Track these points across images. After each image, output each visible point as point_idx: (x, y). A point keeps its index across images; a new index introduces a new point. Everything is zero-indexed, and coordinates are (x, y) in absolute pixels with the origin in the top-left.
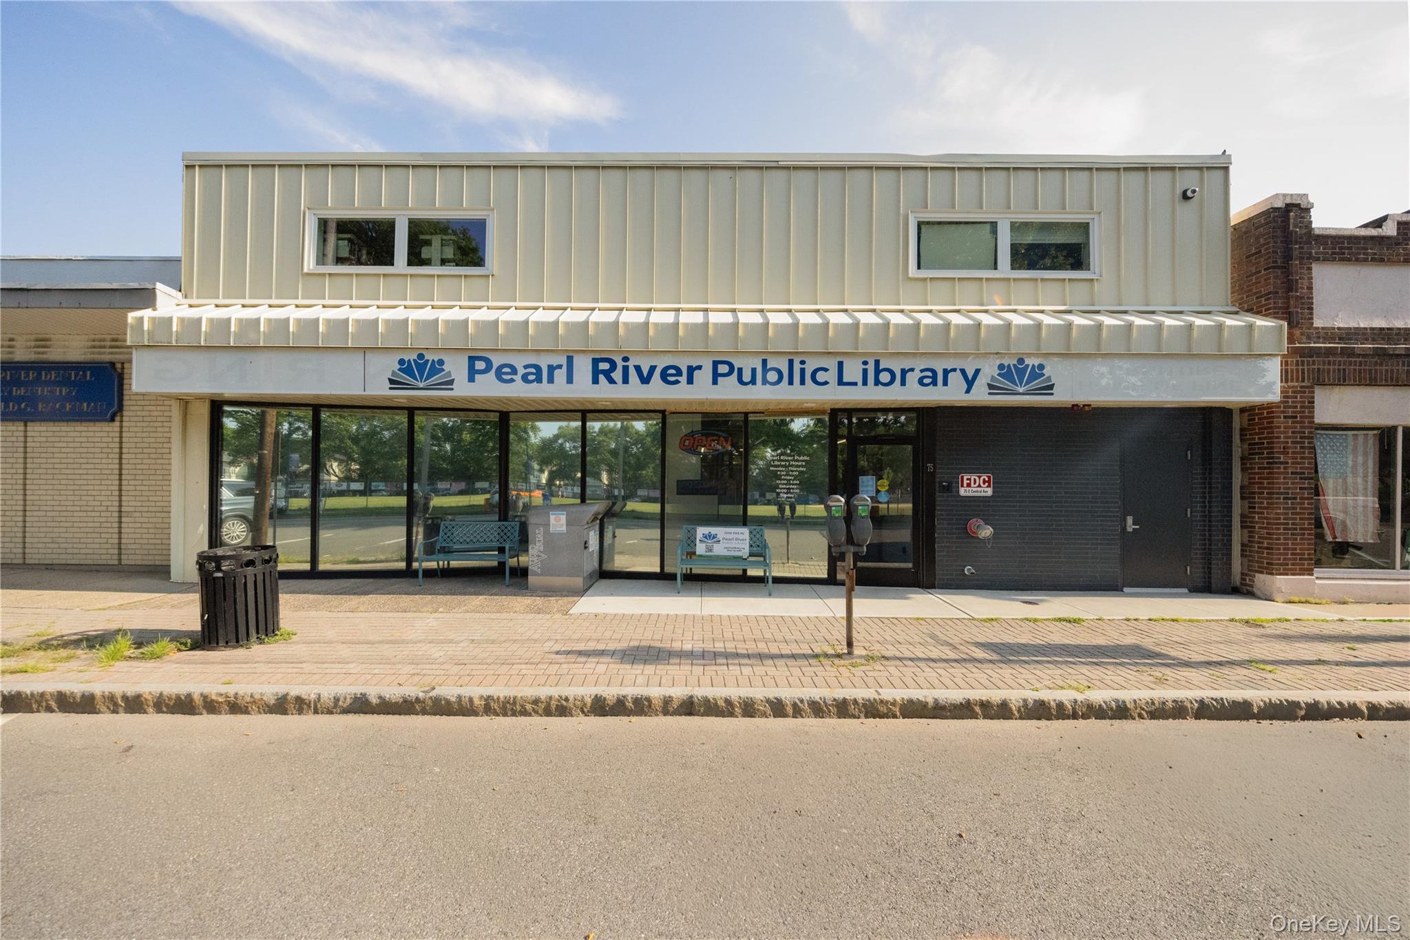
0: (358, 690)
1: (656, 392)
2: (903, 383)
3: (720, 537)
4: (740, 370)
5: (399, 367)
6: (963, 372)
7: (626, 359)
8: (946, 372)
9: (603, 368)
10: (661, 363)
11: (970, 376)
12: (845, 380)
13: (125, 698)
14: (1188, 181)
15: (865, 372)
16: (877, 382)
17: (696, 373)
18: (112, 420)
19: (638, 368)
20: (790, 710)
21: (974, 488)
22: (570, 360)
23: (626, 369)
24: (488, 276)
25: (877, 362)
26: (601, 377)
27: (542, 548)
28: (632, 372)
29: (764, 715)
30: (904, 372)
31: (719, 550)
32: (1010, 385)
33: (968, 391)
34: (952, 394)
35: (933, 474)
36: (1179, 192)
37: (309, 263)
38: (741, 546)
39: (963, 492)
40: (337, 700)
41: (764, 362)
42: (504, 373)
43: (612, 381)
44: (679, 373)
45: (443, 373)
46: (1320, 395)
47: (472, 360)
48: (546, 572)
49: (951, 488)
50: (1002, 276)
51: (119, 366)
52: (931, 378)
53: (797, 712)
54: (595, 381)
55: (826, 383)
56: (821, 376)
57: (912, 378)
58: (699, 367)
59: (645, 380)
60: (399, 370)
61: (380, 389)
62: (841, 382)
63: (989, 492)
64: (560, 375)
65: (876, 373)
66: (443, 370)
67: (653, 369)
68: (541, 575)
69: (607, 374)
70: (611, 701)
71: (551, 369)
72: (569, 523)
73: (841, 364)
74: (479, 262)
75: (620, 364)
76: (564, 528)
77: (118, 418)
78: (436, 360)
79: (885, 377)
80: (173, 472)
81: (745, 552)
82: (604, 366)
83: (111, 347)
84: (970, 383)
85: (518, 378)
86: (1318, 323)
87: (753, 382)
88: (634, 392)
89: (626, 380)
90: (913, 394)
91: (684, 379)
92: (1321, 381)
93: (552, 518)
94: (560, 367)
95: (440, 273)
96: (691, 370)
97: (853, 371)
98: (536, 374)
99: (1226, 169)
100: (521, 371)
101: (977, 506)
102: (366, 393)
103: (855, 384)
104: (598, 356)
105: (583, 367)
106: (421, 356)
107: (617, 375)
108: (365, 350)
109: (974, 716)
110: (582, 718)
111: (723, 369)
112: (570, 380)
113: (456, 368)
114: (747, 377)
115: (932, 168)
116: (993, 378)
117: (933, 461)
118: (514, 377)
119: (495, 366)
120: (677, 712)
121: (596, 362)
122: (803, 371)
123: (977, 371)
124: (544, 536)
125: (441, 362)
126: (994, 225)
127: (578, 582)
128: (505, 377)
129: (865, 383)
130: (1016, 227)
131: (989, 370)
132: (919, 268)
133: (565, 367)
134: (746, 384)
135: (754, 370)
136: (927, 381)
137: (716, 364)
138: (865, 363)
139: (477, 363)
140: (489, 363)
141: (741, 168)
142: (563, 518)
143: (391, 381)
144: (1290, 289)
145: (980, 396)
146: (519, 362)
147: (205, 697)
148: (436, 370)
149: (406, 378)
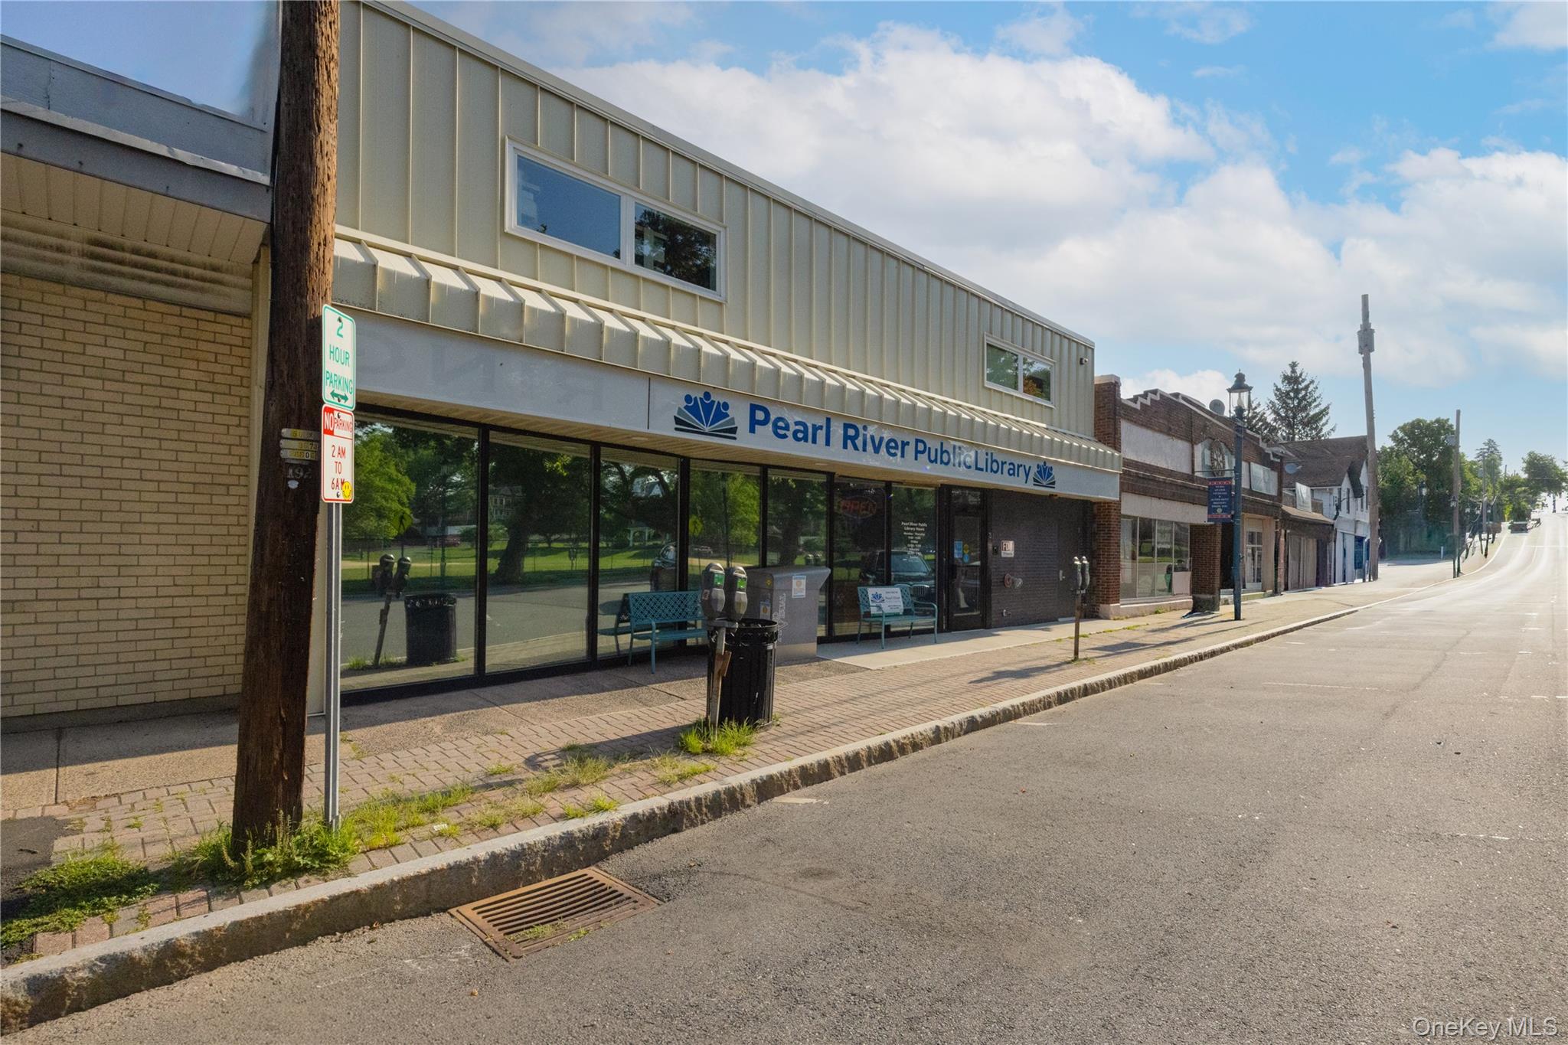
1: (884, 463)
2: (1002, 472)
3: (884, 596)
4: (930, 449)
5: (685, 404)
6: (1025, 468)
7: (866, 426)
8: (1018, 467)
9: (850, 434)
10: (887, 435)
11: (1027, 471)
12: (978, 466)
17: (906, 447)
19: (872, 438)
22: (828, 420)
23: (865, 437)
24: (721, 304)
25: (992, 454)
26: (849, 443)
27: (784, 616)
28: (869, 440)
30: (1003, 464)
32: (1041, 479)
33: (1026, 481)
34: (1021, 481)
37: (511, 223)
39: (1003, 553)
41: (942, 444)
42: (779, 427)
43: (855, 449)
44: (896, 446)
45: (727, 419)
47: (754, 408)
48: (787, 640)
52: (1013, 469)
54: (845, 447)
55: (970, 467)
57: (1006, 469)
58: (908, 443)
60: (686, 407)
61: (664, 428)
63: (1013, 554)
64: (821, 437)
65: (991, 462)
66: (728, 416)
67: (881, 440)
69: (853, 441)
71: (814, 429)
72: (807, 587)
75: (862, 431)
76: (805, 593)
78: (721, 402)
79: (995, 464)
82: (851, 432)
84: (1027, 476)
85: (790, 434)
87: (936, 460)
88: (869, 462)
89: (864, 450)
90: (1005, 479)
91: (900, 452)
94: (821, 428)
95: (674, 286)
96: (903, 444)
98: (803, 434)
100: (793, 428)
101: (1008, 565)
102: (649, 431)
104: (847, 421)
105: (837, 432)
106: (707, 395)
107: (859, 442)
108: (650, 377)
111: (920, 447)
112: (827, 442)
113: (739, 415)
114: (933, 457)
116: (1035, 474)
118: (787, 433)
119: (773, 417)
121: (846, 427)
123: (1030, 468)
124: (786, 602)
125: (726, 406)
128: (780, 431)
133: (824, 428)
134: (932, 462)
136: (1011, 471)
137: (917, 442)
138: (987, 455)
139: (757, 413)
140: (767, 414)
141: (903, 262)
143: (678, 421)
146: (792, 418)
148: (722, 411)
149: (692, 419)
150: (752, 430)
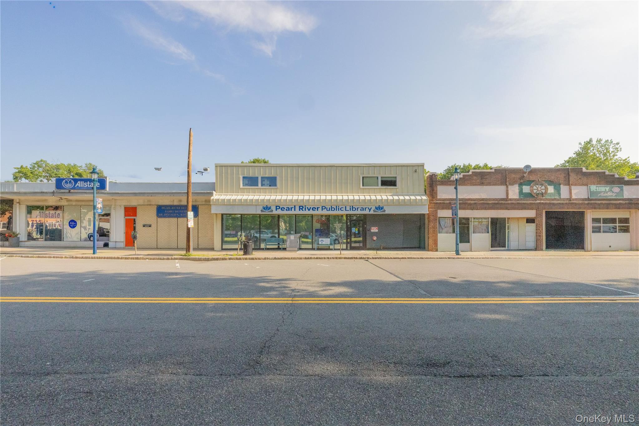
0: (275, 257)
1: (311, 212)
2: (357, 210)
4: (327, 208)
5: (263, 208)
6: (368, 208)
7: (305, 206)
8: (365, 208)
9: (301, 208)
10: (312, 207)
11: (370, 209)
12: (347, 210)
13: (245, 258)
14: (416, 168)
15: (350, 208)
16: (353, 210)
17: (319, 209)
18: (196, 217)
19: (308, 208)
20: (330, 258)
21: (374, 230)
22: (295, 206)
23: (305, 208)
24: (277, 189)
25: (352, 206)
26: (301, 210)
27: (289, 243)
28: (307, 208)
29: (326, 259)
30: (357, 208)
31: (324, 243)
32: (377, 210)
33: (369, 212)
34: (367, 212)
35: (366, 227)
36: (414, 170)
37: (241, 186)
38: (328, 242)
39: (372, 231)
40: (272, 258)
41: (331, 206)
42: (282, 209)
43: (303, 210)
44: (315, 209)
46: (439, 211)
47: (276, 207)
48: (290, 247)
49: (369, 230)
50: (379, 188)
51: (197, 206)
52: (363, 209)
53: (331, 258)
54: (300, 210)
55: (343, 210)
56: (342, 209)
57: (359, 209)
58: (319, 208)
59: (309, 210)
61: (259, 212)
62: (346, 210)
63: (377, 231)
64: (293, 209)
65: (352, 208)
67: (310, 208)
68: (289, 248)
69: (302, 209)
70: (307, 258)
71: (291, 208)
72: (294, 237)
73: (346, 207)
74: (275, 185)
75: (304, 207)
76: (293, 239)
77: (197, 217)
79: (354, 209)
80: (214, 228)
81: (329, 243)
82: (301, 207)
83: (195, 202)
84: (370, 210)
85: (285, 210)
86: (438, 197)
87: (329, 210)
88: (307, 212)
89: (305, 210)
90: (359, 212)
91: (316, 210)
92: (438, 208)
93: (291, 237)
94: (293, 208)
95: (268, 188)
96: (318, 208)
97: (348, 208)
98: (288, 209)
99: (423, 166)
100: (286, 209)
101: (375, 234)
102: (256, 213)
103: (348, 210)
104: (300, 206)
105: (297, 208)
106: (267, 206)
107: (304, 209)
108: (256, 205)
109: (353, 259)
110: (303, 260)
111: (324, 208)
112: (295, 210)
113: (273, 208)
114: (328, 209)
115: (365, 166)
116: (374, 209)
117: (366, 224)
120: (316, 259)
121: (300, 207)
122: (339, 208)
123: (371, 208)
124: (289, 240)
126: (378, 178)
127: (296, 249)
128: (283, 210)
129: (350, 210)
130: (382, 177)
131: (373, 208)
132: (363, 186)
134: (328, 211)
135: (329, 208)
136: (362, 210)
137: (322, 207)
138: (350, 207)
139: (277, 207)
140: (280, 207)
141: (327, 166)
142: (293, 237)
143: (261, 211)
144: (433, 191)
145: (372, 212)
146: (285, 207)
147: (255, 258)
148: (270, 208)
149: (264, 210)
150: (276, 210)
